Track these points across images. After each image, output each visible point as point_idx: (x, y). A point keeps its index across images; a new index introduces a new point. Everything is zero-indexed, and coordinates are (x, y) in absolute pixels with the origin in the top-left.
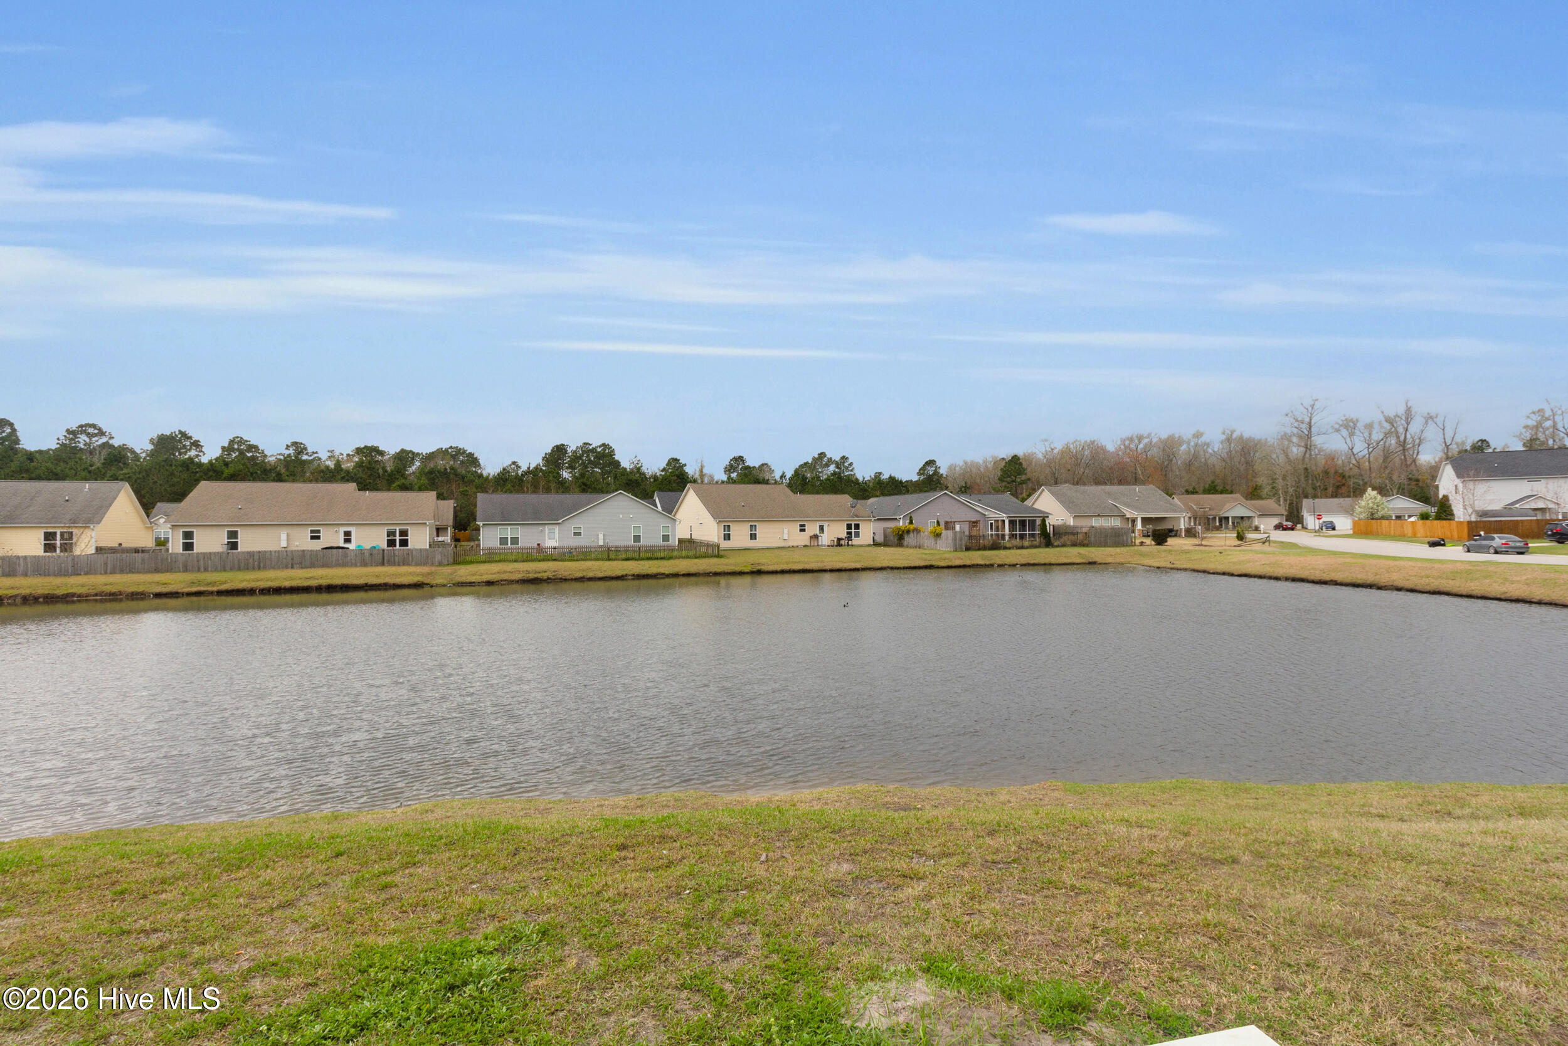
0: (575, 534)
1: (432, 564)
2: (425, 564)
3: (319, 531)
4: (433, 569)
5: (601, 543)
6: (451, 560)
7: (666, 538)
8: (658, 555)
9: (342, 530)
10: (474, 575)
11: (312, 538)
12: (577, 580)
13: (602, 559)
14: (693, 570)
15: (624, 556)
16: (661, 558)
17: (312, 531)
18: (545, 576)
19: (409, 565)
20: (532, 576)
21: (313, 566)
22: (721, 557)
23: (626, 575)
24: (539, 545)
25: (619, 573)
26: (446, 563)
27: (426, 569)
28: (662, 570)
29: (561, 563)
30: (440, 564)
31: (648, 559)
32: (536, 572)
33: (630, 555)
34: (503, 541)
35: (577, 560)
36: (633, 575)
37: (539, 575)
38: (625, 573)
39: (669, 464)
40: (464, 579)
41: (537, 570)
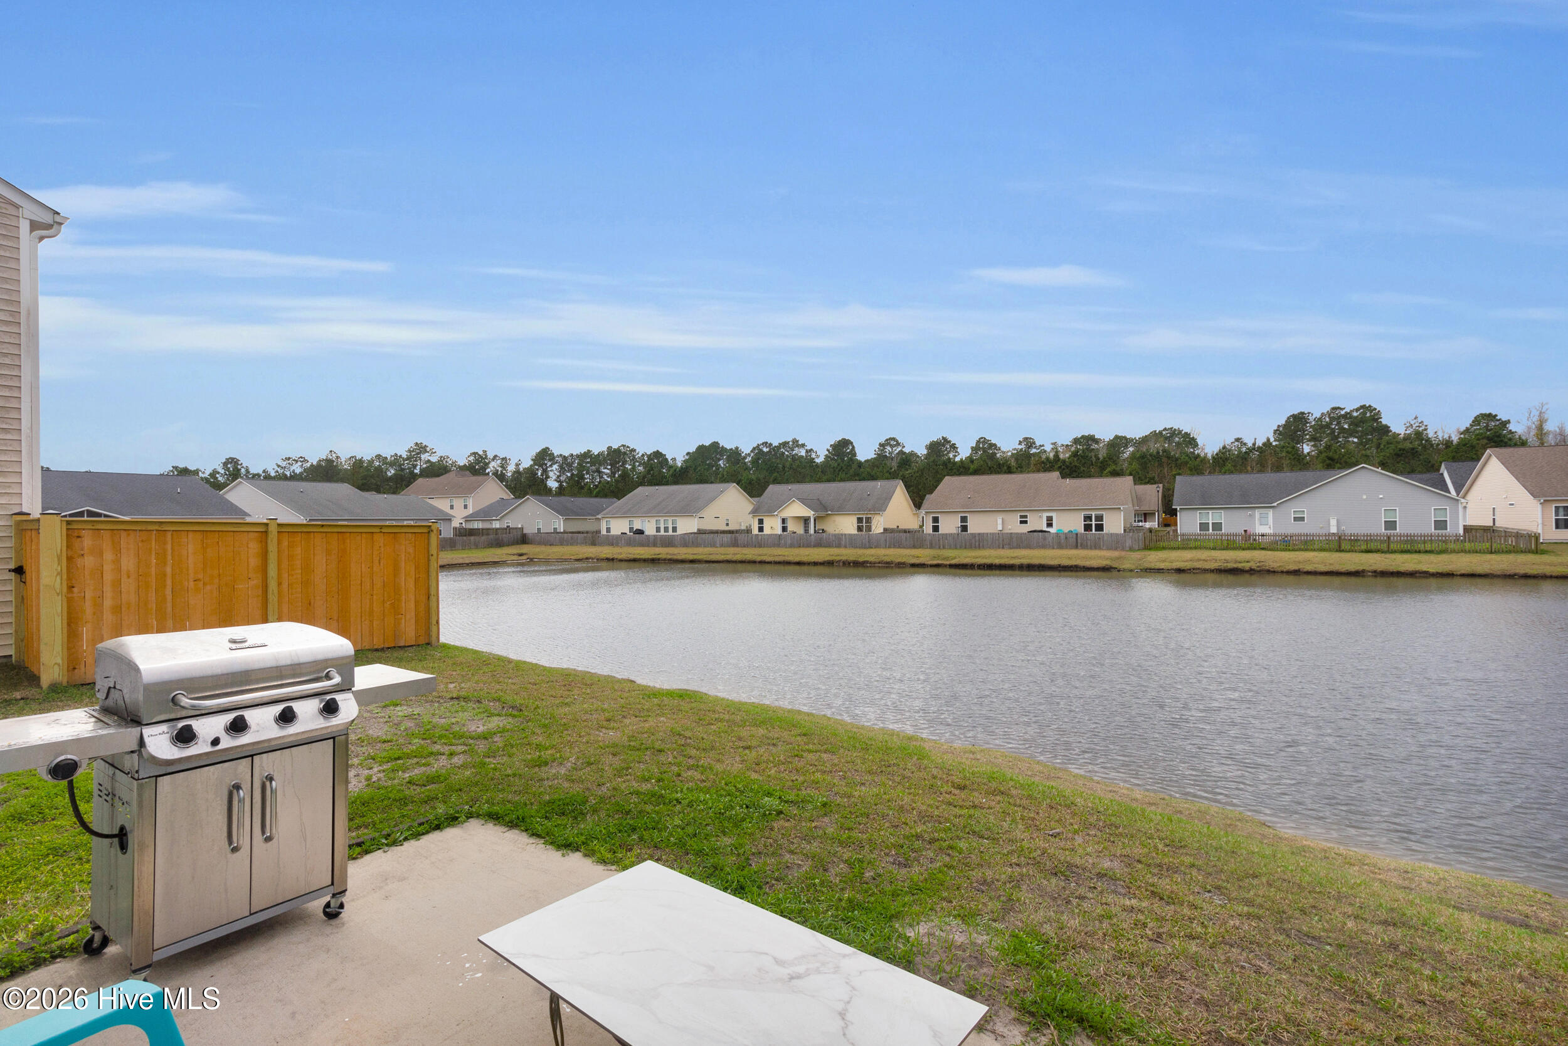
0: (1296, 519)
1: (1123, 549)
2: (1116, 549)
3: (1026, 517)
4: (1123, 553)
5: (1334, 530)
6: (1142, 546)
7: (1441, 524)
8: (1421, 547)
9: (1045, 515)
10: (1164, 561)
11: (1022, 522)
12: (1289, 573)
13: (1330, 550)
14: (1480, 570)
15: (1363, 547)
16: (1426, 552)
17: (1021, 517)
18: (1247, 566)
19: (1100, 548)
20: (1230, 565)
21: (1018, 547)
22: (1543, 552)
23: (1363, 571)
24: (1245, 531)
25: (1352, 568)
26: (1137, 548)
27: (1116, 554)
28: (1424, 568)
29: (1270, 552)
30: (1131, 549)
31: (1403, 552)
32: (1236, 562)
33: (1372, 546)
34: (1204, 526)
35: (1293, 550)
36: (1375, 572)
37: (1240, 566)
38: (1361, 568)
39: (1477, 420)
40: (1152, 566)
41: (1238, 559)
